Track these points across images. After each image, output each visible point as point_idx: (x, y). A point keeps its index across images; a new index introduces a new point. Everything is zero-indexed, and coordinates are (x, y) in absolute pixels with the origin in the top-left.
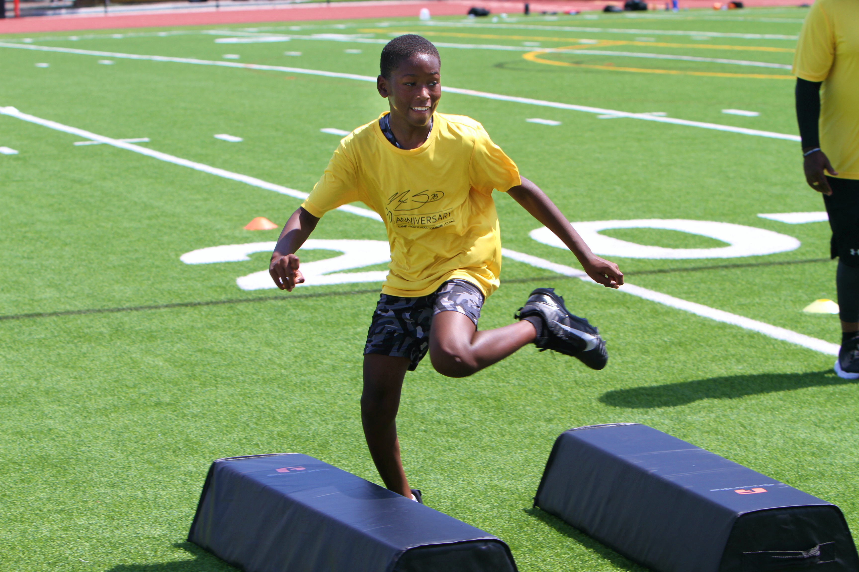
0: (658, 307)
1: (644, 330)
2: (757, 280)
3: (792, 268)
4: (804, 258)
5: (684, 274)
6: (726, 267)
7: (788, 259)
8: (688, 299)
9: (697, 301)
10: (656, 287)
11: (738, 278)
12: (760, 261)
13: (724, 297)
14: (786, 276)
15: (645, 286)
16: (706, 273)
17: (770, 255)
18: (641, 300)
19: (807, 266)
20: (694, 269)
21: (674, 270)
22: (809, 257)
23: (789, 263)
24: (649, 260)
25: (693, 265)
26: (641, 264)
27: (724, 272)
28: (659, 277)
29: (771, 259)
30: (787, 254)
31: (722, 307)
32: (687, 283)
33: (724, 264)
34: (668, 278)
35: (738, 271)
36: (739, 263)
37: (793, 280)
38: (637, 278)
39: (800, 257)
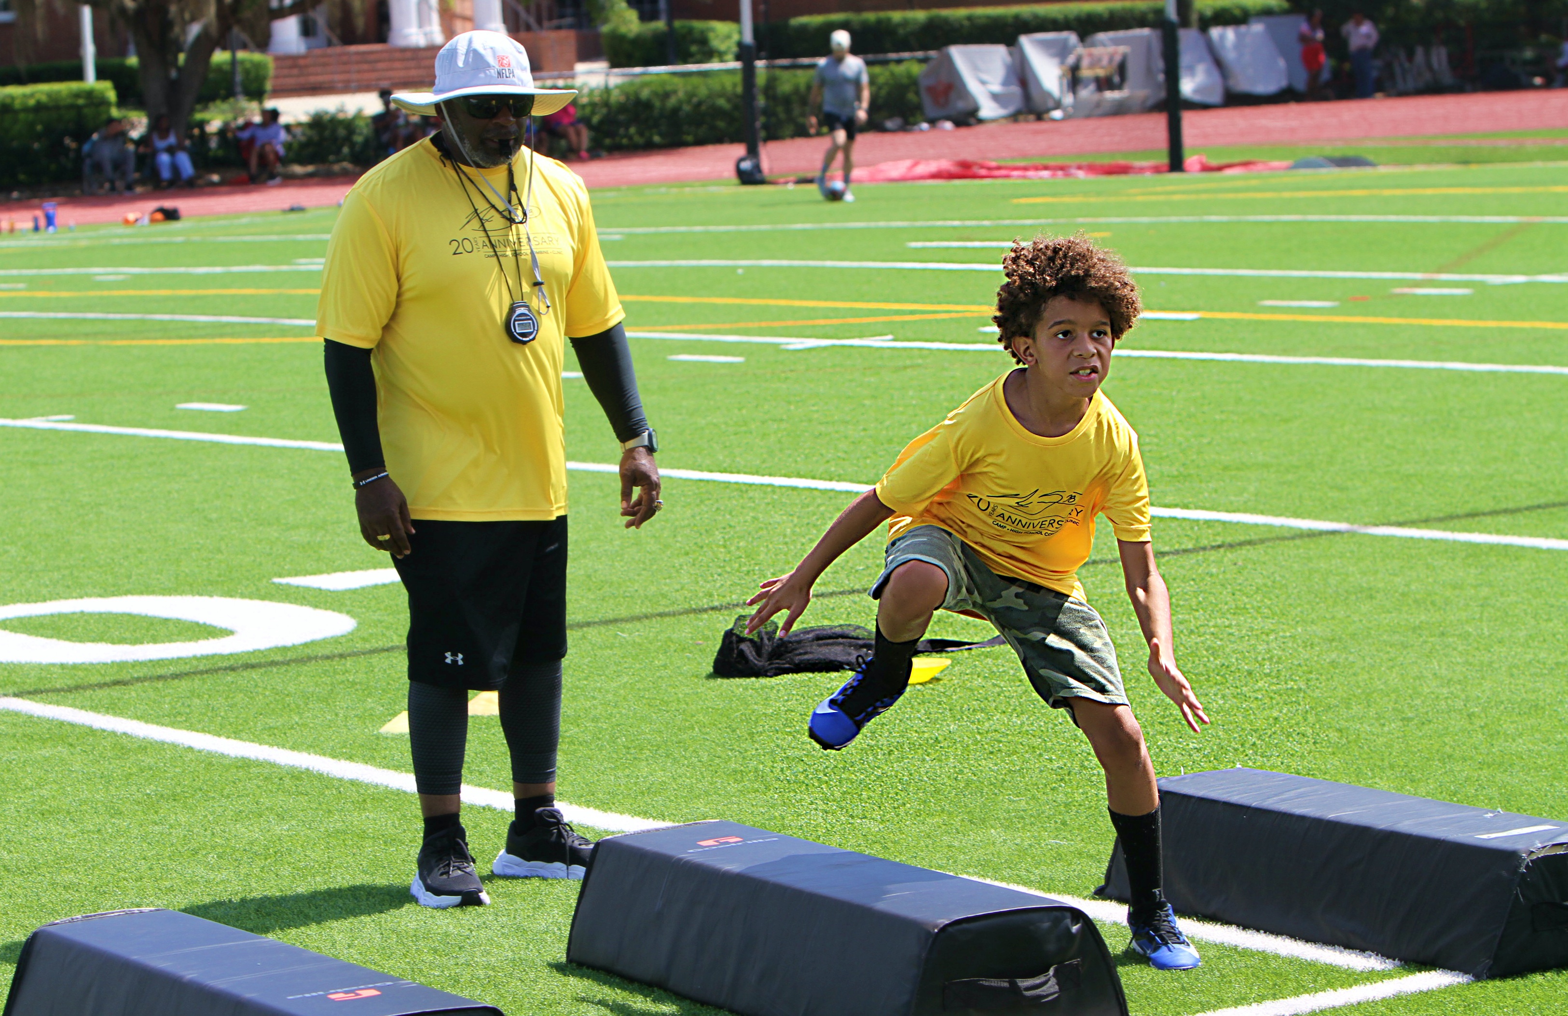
0: (124, 741)
1: (107, 780)
2: (291, 688)
3: (349, 662)
4: (368, 646)
5: (160, 685)
6: (233, 669)
7: (340, 650)
8: (173, 724)
9: (191, 728)
10: (112, 709)
11: (256, 686)
12: (290, 655)
13: (237, 717)
14: (340, 678)
15: (95, 708)
16: (197, 682)
17: (305, 645)
18: (91, 731)
19: (375, 659)
20: (176, 676)
21: (138, 680)
22: (374, 644)
23: (342, 656)
24: (92, 664)
25: (172, 669)
26: (81, 674)
27: (230, 677)
28: (116, 692)
29: (308, 651)
30: (336, 640)
31: (237, 734)
32: (168, 699)
33: (226, 664)
34: (132, 692)
35: (255, 674)
36: (254, 661)
37: (354, 683)
38: (76, 696)
39: (359, 646)
